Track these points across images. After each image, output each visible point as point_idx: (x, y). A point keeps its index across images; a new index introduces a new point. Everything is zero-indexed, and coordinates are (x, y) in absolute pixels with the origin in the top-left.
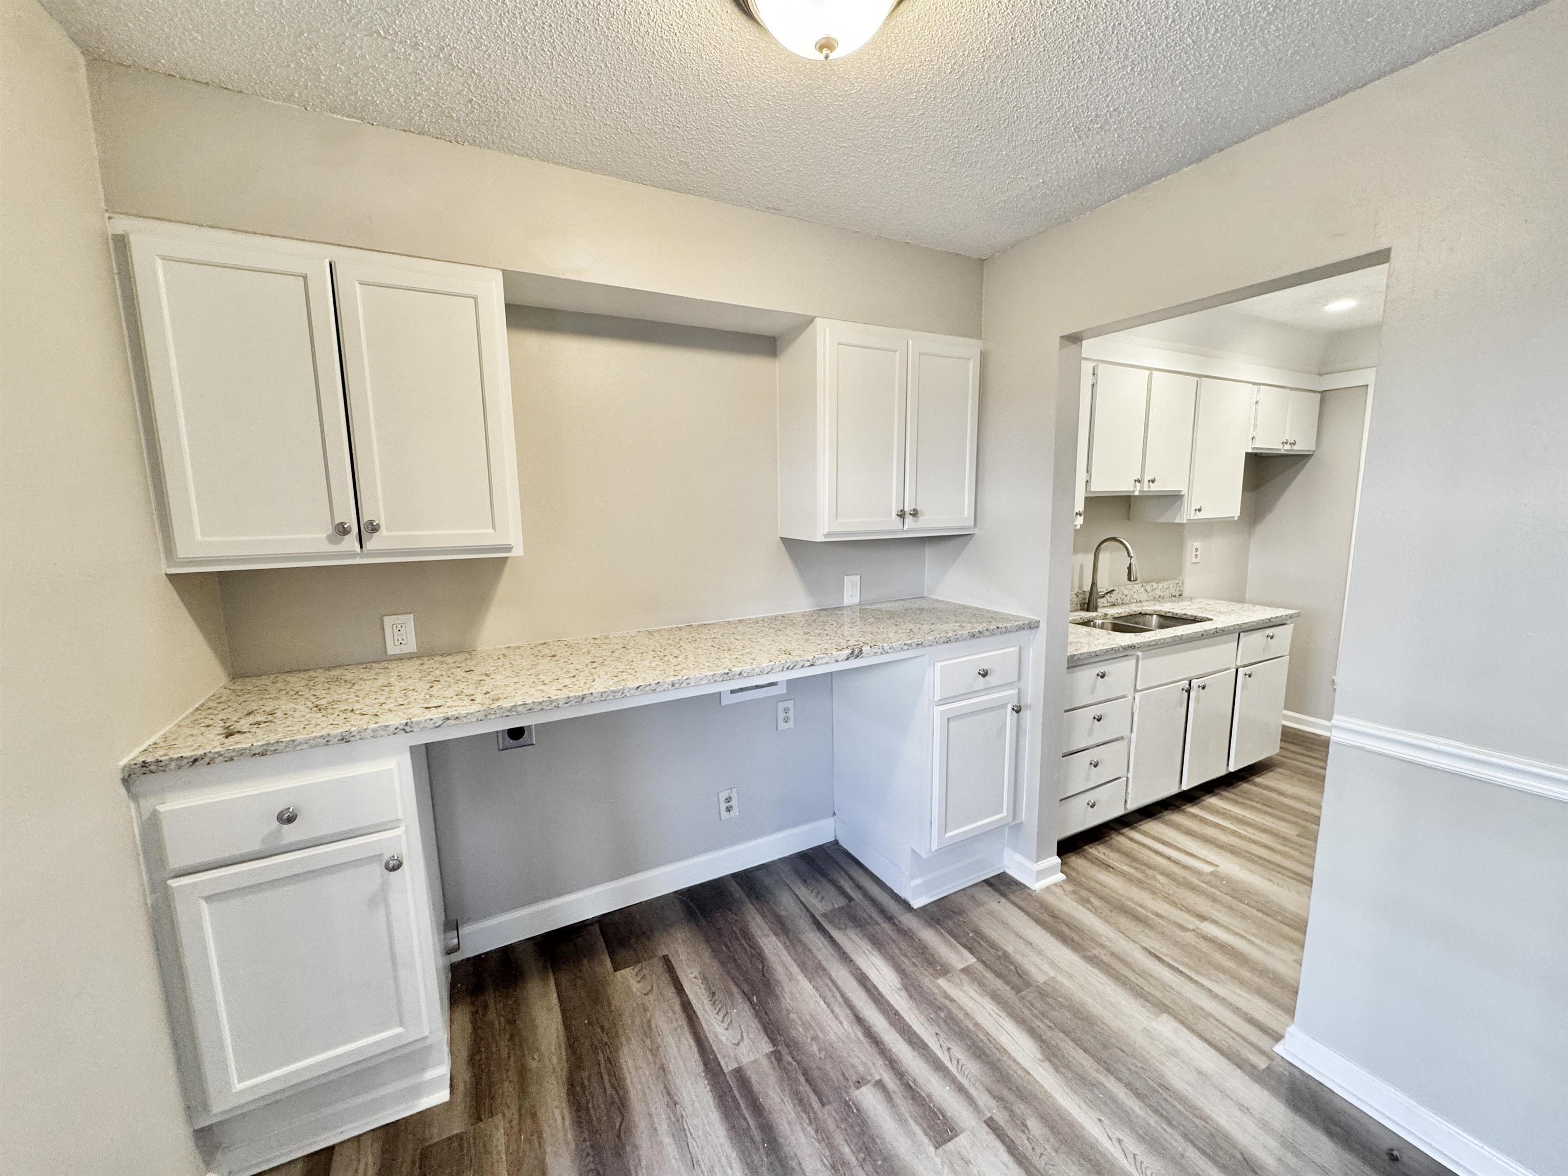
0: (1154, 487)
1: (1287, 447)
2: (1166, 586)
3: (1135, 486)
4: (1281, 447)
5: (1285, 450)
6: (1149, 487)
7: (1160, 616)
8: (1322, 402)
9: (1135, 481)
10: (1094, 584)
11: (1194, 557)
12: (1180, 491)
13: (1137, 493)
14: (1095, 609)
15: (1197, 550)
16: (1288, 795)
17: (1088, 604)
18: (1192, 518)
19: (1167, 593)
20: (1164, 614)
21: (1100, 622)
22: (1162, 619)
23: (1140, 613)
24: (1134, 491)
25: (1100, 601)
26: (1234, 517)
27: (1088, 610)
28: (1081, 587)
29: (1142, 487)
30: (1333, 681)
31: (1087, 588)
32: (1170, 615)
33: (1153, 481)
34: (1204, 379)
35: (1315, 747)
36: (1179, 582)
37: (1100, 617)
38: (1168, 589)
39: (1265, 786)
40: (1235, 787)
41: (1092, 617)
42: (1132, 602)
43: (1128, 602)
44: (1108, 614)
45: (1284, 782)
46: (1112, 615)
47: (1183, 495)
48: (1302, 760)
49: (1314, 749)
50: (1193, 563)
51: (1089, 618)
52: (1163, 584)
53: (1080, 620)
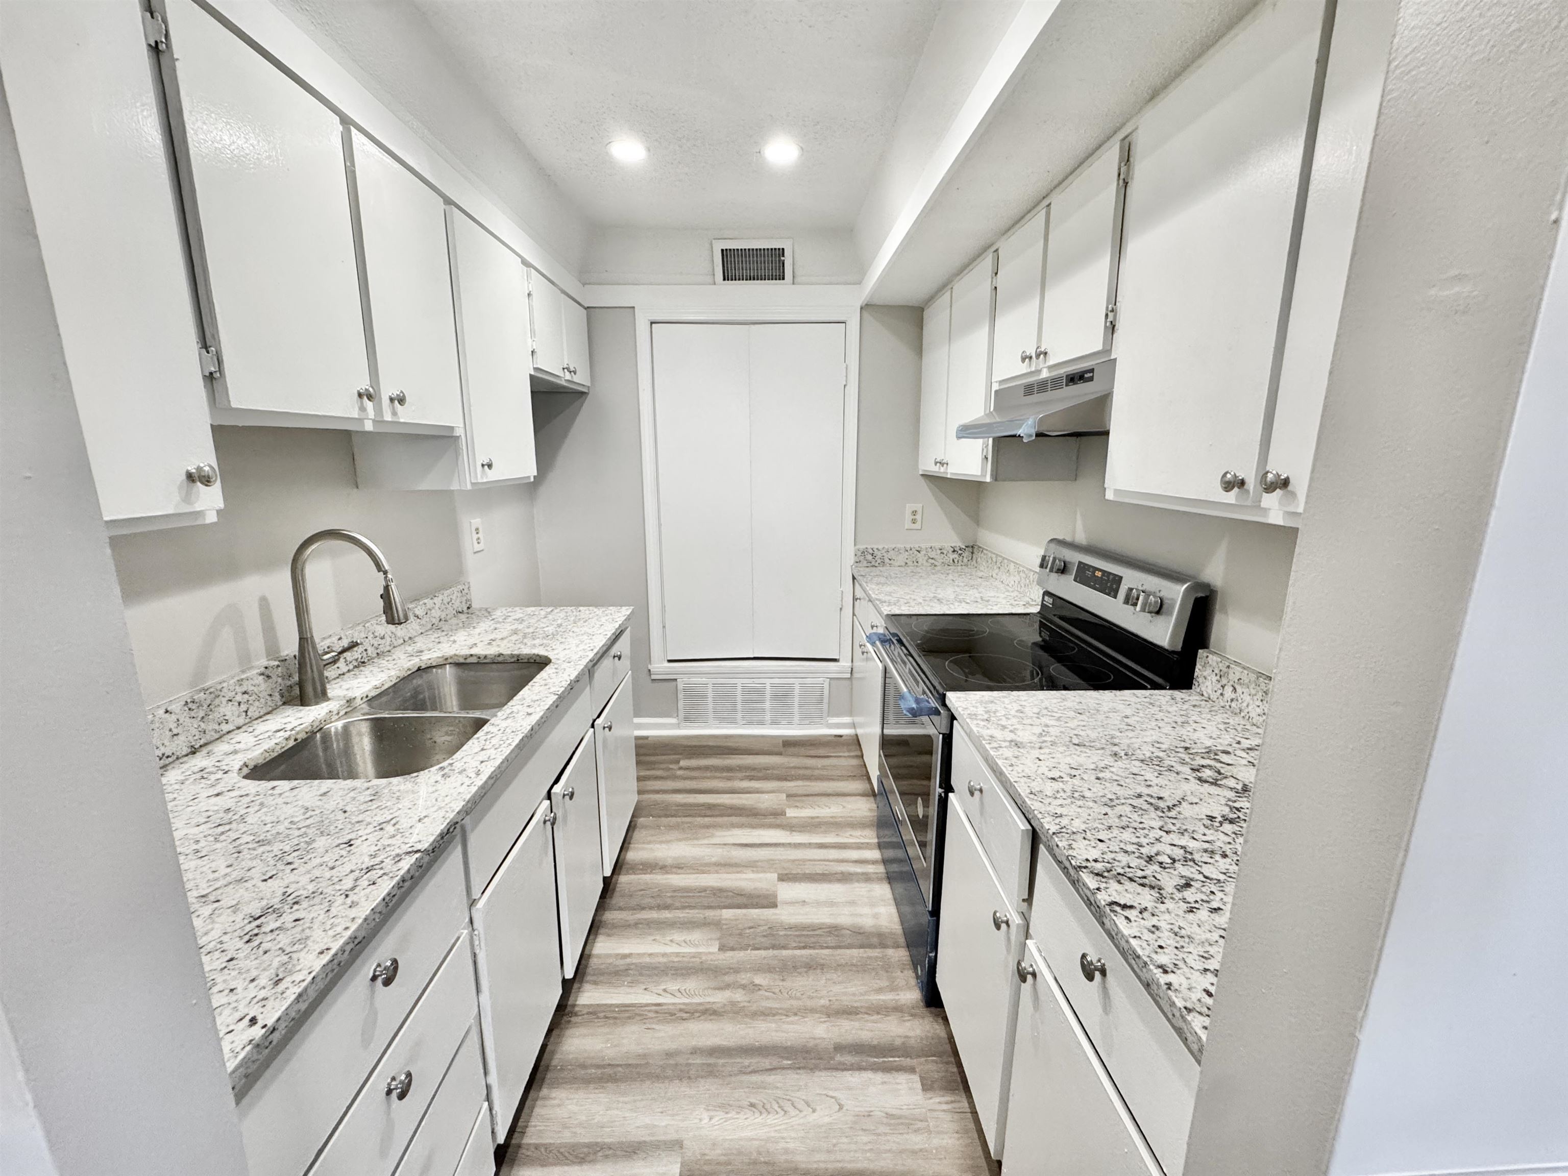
0: (405, 415)
1: (568, 376)
2: (446, 600)
3: (363, 409)
4: (562, 374)
5: (566, 381)
6: (394, 413)
7: (458, 665)
8: (589, 322)
9: (360, 395)
10: (305, 640)
11: (475, 542)
12: (452, 428)
13: (369, 426)
14: (322, 696)
15: (477, 530)
16: (672, 867)
17: (301, 684)
18: (480, 481)
20: (462, 660)
21: (340, 724)
22: (459, 671)
23: (419, 669)
24: (360, 420)
25: (330, 673)
26: (529, 477)
27: (303, 700)
28: (272, 649)
29: (379, 410)
31: (290, 647)
32: (474, 660)
33: (402, 400)
35: (653, 758)
36: (464, 587)
37: (338, 714)
38: (450, 604)
39: (642, 864)
40: (613, 893)
41: (315, 727)
42: (395, 645)
43: (388, 648)
44: (354, 699)
45: (655, 842)
46: (365, 696)
47: (458, 437)
48: (649, 788)
49: (654, 763)
50: (475, 553)
51: (307, 733)
52: (441, 597)
53: (283, 750)
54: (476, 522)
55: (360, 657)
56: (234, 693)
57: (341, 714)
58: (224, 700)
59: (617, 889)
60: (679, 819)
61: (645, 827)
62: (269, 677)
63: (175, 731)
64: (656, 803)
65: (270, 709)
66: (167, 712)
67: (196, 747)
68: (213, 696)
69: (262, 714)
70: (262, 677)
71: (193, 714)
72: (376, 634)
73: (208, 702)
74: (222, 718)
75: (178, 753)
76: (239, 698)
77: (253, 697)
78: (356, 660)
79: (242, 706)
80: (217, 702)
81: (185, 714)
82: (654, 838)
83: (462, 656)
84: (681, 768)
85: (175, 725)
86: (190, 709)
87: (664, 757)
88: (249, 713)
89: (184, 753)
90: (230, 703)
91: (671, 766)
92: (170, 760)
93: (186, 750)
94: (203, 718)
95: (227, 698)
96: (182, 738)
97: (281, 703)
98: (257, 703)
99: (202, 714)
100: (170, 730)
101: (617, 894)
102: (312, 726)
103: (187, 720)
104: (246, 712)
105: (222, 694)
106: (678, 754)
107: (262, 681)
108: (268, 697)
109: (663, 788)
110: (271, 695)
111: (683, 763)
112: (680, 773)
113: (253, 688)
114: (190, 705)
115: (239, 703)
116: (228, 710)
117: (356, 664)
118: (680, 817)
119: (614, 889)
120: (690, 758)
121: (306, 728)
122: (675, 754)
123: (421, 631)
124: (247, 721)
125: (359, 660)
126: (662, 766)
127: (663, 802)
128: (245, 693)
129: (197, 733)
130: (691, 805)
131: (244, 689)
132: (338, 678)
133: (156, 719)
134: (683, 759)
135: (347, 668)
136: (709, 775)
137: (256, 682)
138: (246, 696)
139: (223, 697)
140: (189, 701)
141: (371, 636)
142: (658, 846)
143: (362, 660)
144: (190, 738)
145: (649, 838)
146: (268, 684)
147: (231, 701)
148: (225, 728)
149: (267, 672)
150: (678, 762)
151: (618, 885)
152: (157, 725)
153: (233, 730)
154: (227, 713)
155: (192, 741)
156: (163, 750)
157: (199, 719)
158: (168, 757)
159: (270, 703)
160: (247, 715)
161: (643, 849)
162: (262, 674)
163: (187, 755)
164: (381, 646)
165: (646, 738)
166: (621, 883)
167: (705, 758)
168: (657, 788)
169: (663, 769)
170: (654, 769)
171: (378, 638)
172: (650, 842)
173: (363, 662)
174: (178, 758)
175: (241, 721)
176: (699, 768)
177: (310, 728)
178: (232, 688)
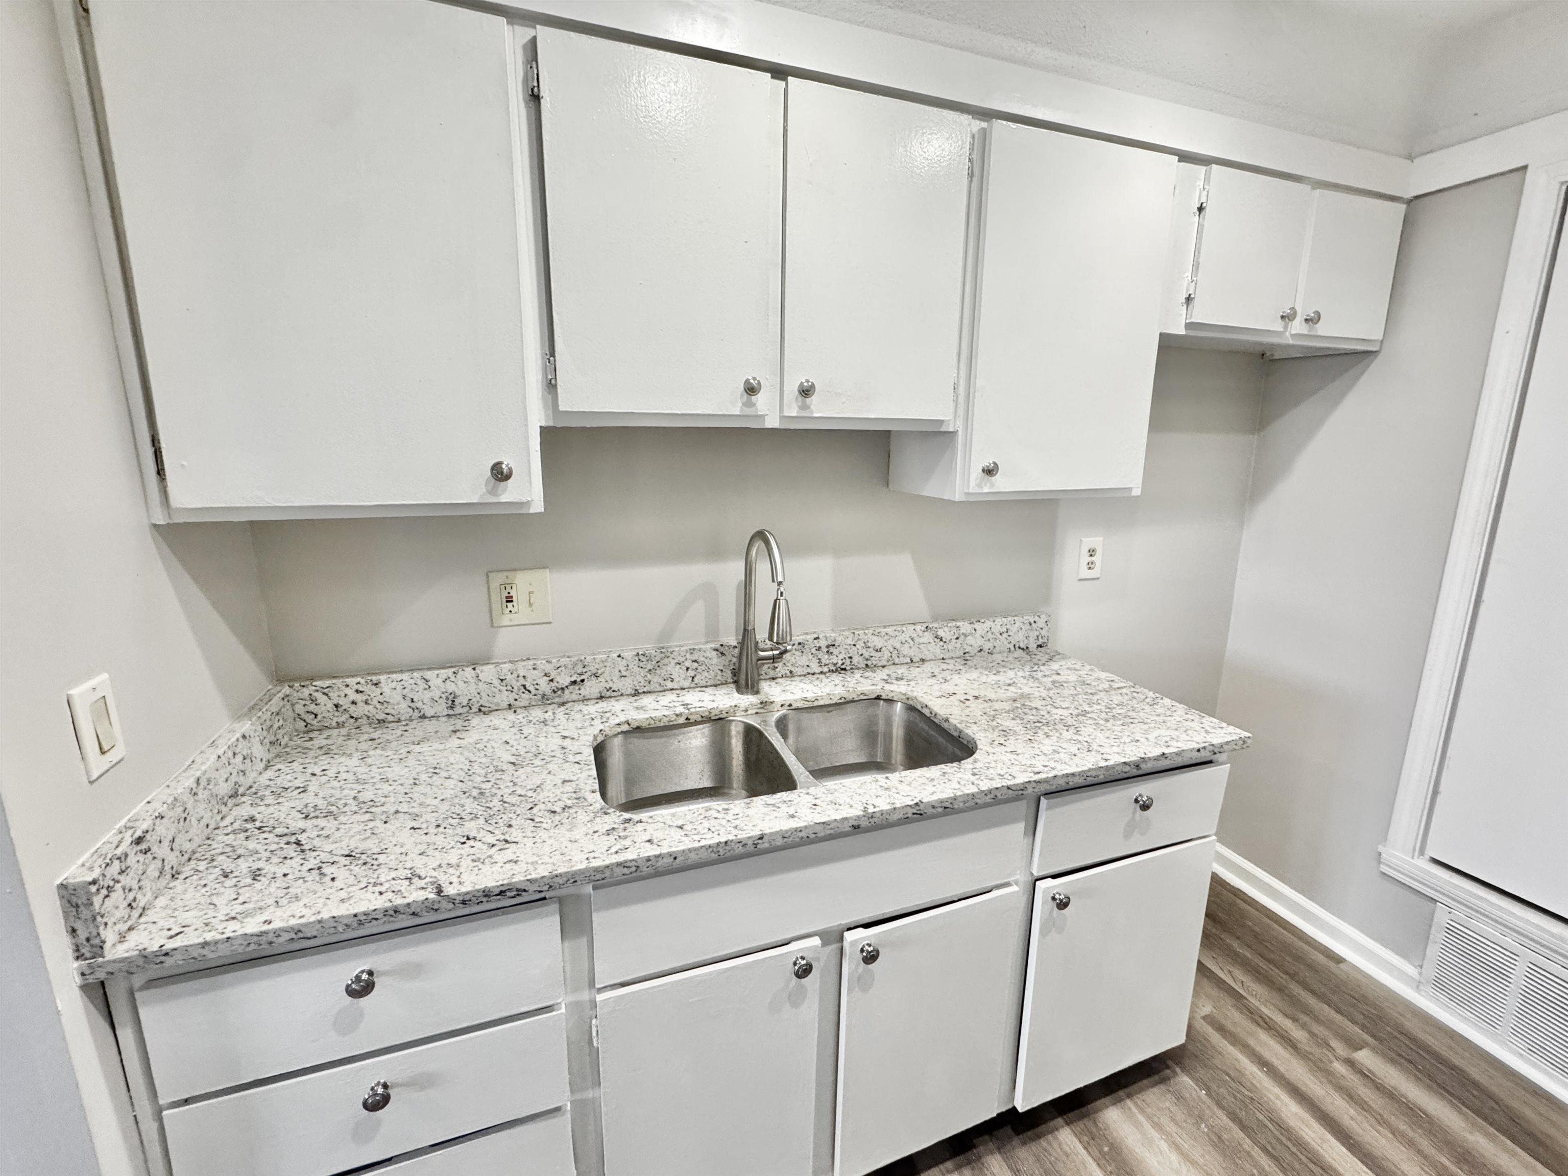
1: (1298, 326)
2: (1001, 628)
4: (1278, 326)
5: (1293, 336)
6: (804, 407)
7: (916, 710)
8: (1408, 222)
10: (746, 631)
11: (1084, 566)
12: (941, 422)
13: (773, 422)
14: (752, 688)
15: (1092, 553)
18: (975, 491)
19: (1002, 643)
23: (874, 697)
26: (1130, 489)
30: (1380, 854)
31: (731, 636)
34: (1000, 125)
35: (1312, 1001)
36: (1037, 619)
37: (746, 711)
38: (1005, 635)
39: (1112, 1146)
40: (1032, 1140)
41: (713, 714)
42: (896, 662)
43: (885, 663)
44: (772, 703)
45: (1168, 1136)
46: (788, 704)
47: (954, 433)
48: (1252, 1042)
49: (1308, 1011)
50: (1080, 580)
51: (702, 717)
52: (989, 623)
53: (671, 723)
54: (1090, 541)
55: (840, 662)
56: (684, 658)
57: (750, 712)
58: (673, 662)
59: (1043, 1142)
60: (1247, 1143)
61: (1179, 1098)
62: (722, 654)
63: (624, 673)
64: (1238, 1078)
65: (719, 682)
66: (619, 656)
67: (640, 691)
68: (663, 655)
69: (709, 684)
70: (715, 653)
71: (641, 664)
72: (869, 645)
73: (658, 659)
74: (668, 676)
75: (623, 691)
76: (688, 664)
77: (703, 667)
78: (835, 664)
79: (690, 671)
80: (666, 661)
81: (635, 662)
82: (1171, 1128)
83: (920, 702)
84: (1350, 1063)
85: (625, 669)
86: (639, 660)
87: (1338, 1018)
88: (695, 679)
89: (627, 693)
90: (678, 666)
91: (1334, 1043)
92: (615, 694)
93: (630, 691)
94: (650, 670)
95: (676, 661)
96: (629, 680)
97: (732, 681)
98: (706, 674)
99: (650, 666)
100: (620, 671)
101: (1034, 1147)
102: (710, 713)
103: (636, 667)
104: (693, 678)
105: (672, 656)
106: (1373, 1036)
107: (715, 656)
108: (719, 672)
109: (1276, 1062)
110: (722, 671)
111: (1364, 1057)
112: (1339, 1068)
113: (703, 659)
114: (641, 657)
115: (687, 669)
116: (677, 673)
117: (834, 668)
118: (1256, 1142)
119: (1039, 1137)
120: (1392, 1061)
121: (703, 712)
122: (1363, 1027)
123: (942, 656)
124: (692, 685)
125: (839, 665)
126: (1318, 1029)
127: (1253, 1089)
128: (695, 661)
129: (643, 682)
130: (1300, 1144)
131: (694, 659)
132: (805, 676)
133: (609, 660)
134: (1373, 1049)
135: (820, 670)
136: (1403, 1127)
137: (708, 654)
138: (696, 664)
139: (673, 659)
140: (640, 653)
141: (860, 645)
142: (1164, 1146)
143: (843, 667)
144: (636, 683)
145: (1165, 1120)
146: (719, 660)
147: (679, 664)
148: (670, 685)
149: (722, 649)
150: (1358, 1048)
151: (1050, 1137)
152: (609, 664)
153: (676, 689)
154: (673, 673)
155: (636, 685)
156: (610, 684)
157: (646, 670)
158: (614, 691)
159: (719, 677)
160: (693, 681)
161: (1137, 1125)
162: (716, 650)
163: (628, 695)
164: (873, 658)
165: (1339, 960)
166: (1056, 1138)
167: (1429, 1088)
168: (1267, 1055)
169: (1312, 1034)
170: (1295, 1020)
171: (871, 650)
172: (1158, 1126)
173: (845, 669)
174: (622, 695)
175: (686, 684)
176: (1391, 1095)
177: (707, 714)
178: (683, 654)
